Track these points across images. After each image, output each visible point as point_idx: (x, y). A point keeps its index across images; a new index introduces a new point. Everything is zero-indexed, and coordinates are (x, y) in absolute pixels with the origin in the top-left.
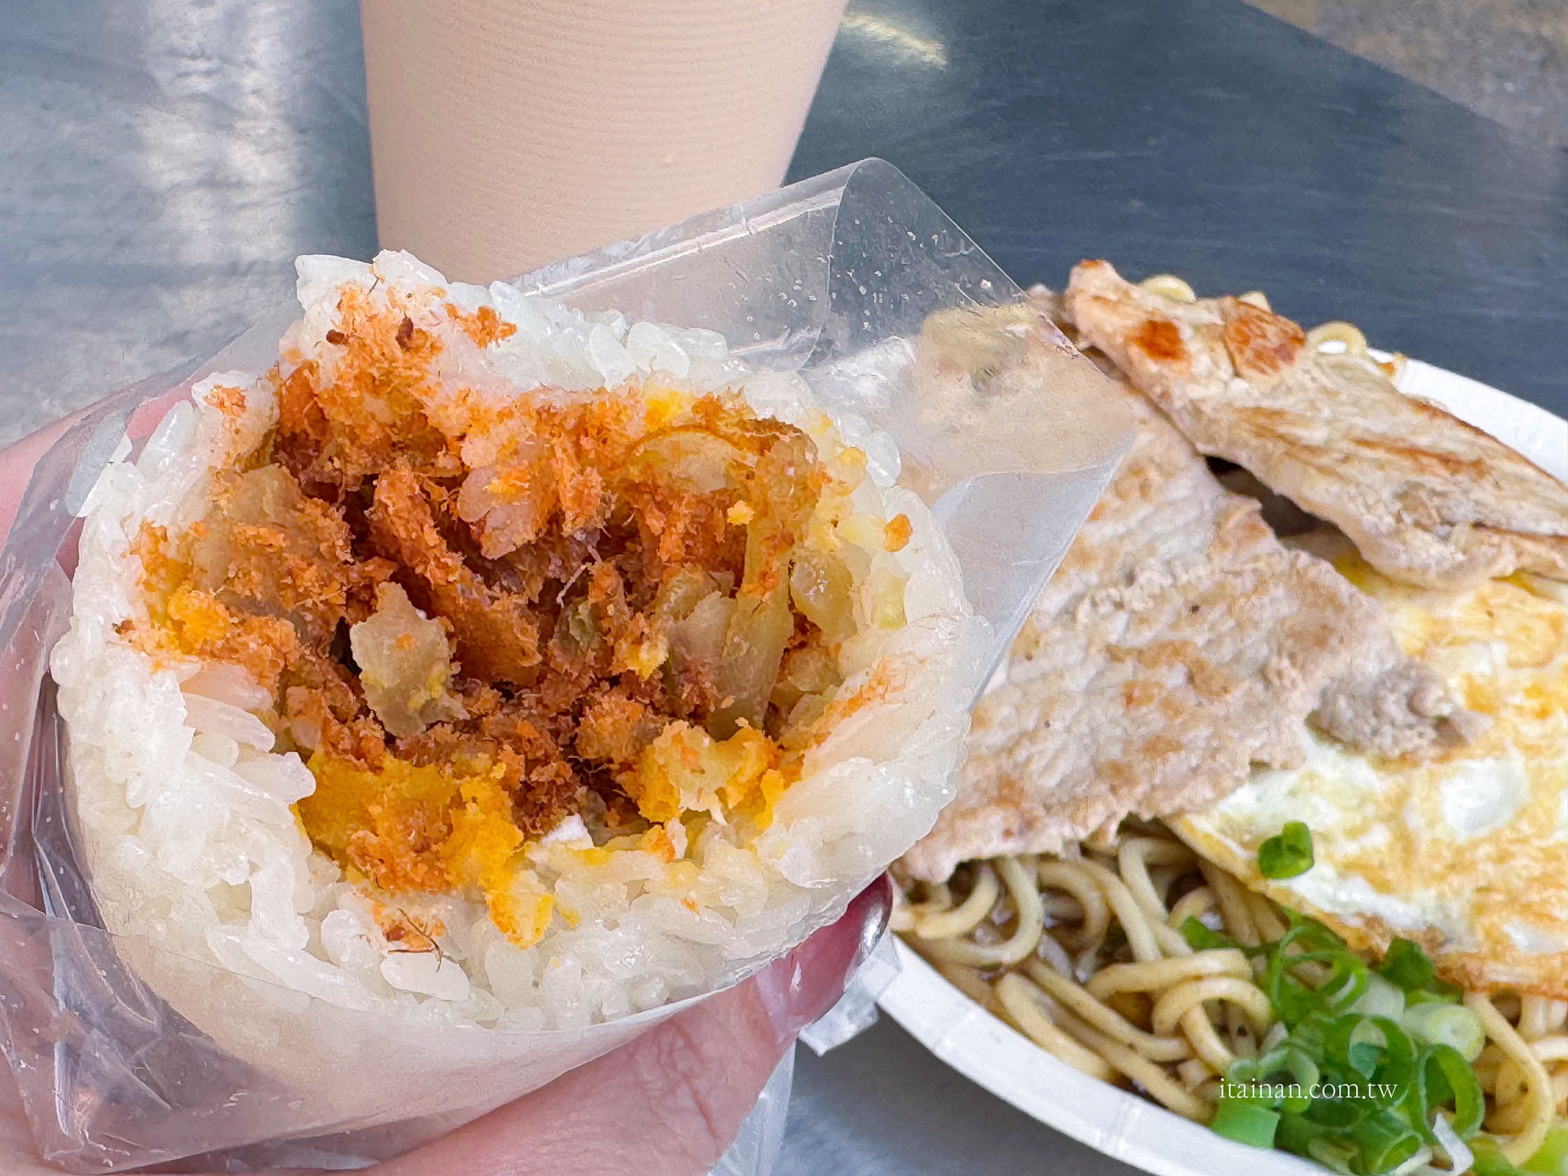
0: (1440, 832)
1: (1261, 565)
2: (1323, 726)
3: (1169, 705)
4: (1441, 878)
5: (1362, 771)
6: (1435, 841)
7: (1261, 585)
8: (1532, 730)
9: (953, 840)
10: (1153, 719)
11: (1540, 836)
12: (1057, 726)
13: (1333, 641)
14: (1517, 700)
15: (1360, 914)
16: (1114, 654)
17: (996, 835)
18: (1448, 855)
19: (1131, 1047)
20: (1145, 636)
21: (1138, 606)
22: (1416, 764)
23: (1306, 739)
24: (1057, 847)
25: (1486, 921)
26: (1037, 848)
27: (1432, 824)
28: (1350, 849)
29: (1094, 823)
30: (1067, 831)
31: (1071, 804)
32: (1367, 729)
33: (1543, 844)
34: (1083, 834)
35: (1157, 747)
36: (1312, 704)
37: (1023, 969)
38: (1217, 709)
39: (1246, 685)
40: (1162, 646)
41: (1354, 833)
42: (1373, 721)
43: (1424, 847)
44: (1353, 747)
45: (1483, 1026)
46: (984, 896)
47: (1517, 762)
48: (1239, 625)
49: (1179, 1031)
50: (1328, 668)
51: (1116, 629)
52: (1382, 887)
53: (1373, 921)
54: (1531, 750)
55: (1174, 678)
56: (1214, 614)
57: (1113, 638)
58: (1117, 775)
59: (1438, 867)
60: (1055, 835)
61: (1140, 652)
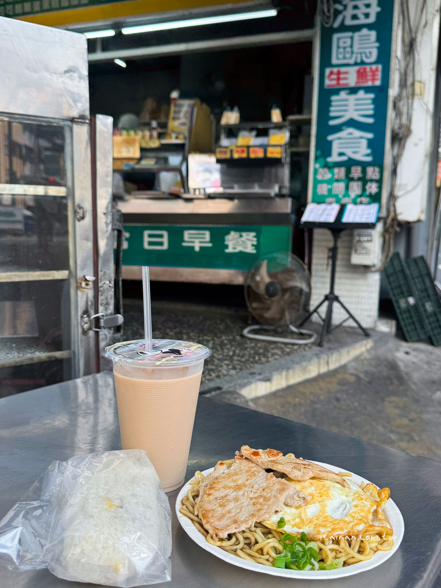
0: (307, 517)
1: (273, 481)
2: (286, 505)
3: (261, 504)
4: (308, 524)
5: (293, 510)
6: (307, 519)
7: (274, 484)
8: (320, 499)
9: (226, 530)
10: (259, 507)
11: (323, 515)
12: (243, 511)
13: (285, 489)
14: (317, 495)
15: (296, 532)
16: (251, 499)
17: (234, 528)
18: (309, 521)
19: (260, 558)
20: (256, 495)
21: (254, 491)
22: (302, 507)
23: (284, 506)
24: (244, 529)
25: (316, 529)
26: (241, 530)
27: (306, 516)
28: (292, 523)
29: (250, 524)
30: (246, 526)
31: (246, 521)
32: (293, 502)
33: (324, 516)
34: (248, 526)
35: (259, 510)
36: (283, 501)
37: (242, 549)
38: (269, 503)
39: (273, 499)
40: (259, 496)
41: (293, 520)
42: (293, 500)
43: (305, 520)
44: (291, 506)
45: (318, 545)
46: (234, 540)
47: (317, 504)
48: (271, 491)
49: (268, 554)
50: (285, 494)
51: (252, 495)
52: (299, 528)
53: (298, 533)
54: (320, 502)
55: (261, 500)
56: (267, 490)
57: (251, 496)
58: (253, 515)
59: (308, 522)
60: (243, 527)
61: (255, 497)
